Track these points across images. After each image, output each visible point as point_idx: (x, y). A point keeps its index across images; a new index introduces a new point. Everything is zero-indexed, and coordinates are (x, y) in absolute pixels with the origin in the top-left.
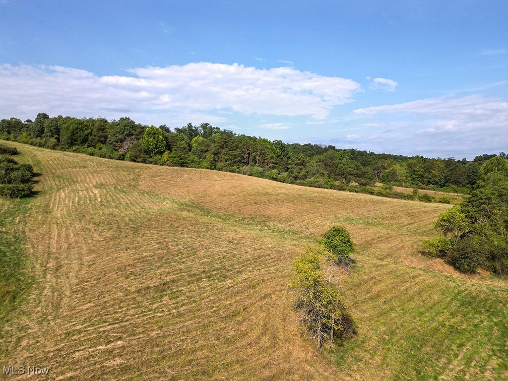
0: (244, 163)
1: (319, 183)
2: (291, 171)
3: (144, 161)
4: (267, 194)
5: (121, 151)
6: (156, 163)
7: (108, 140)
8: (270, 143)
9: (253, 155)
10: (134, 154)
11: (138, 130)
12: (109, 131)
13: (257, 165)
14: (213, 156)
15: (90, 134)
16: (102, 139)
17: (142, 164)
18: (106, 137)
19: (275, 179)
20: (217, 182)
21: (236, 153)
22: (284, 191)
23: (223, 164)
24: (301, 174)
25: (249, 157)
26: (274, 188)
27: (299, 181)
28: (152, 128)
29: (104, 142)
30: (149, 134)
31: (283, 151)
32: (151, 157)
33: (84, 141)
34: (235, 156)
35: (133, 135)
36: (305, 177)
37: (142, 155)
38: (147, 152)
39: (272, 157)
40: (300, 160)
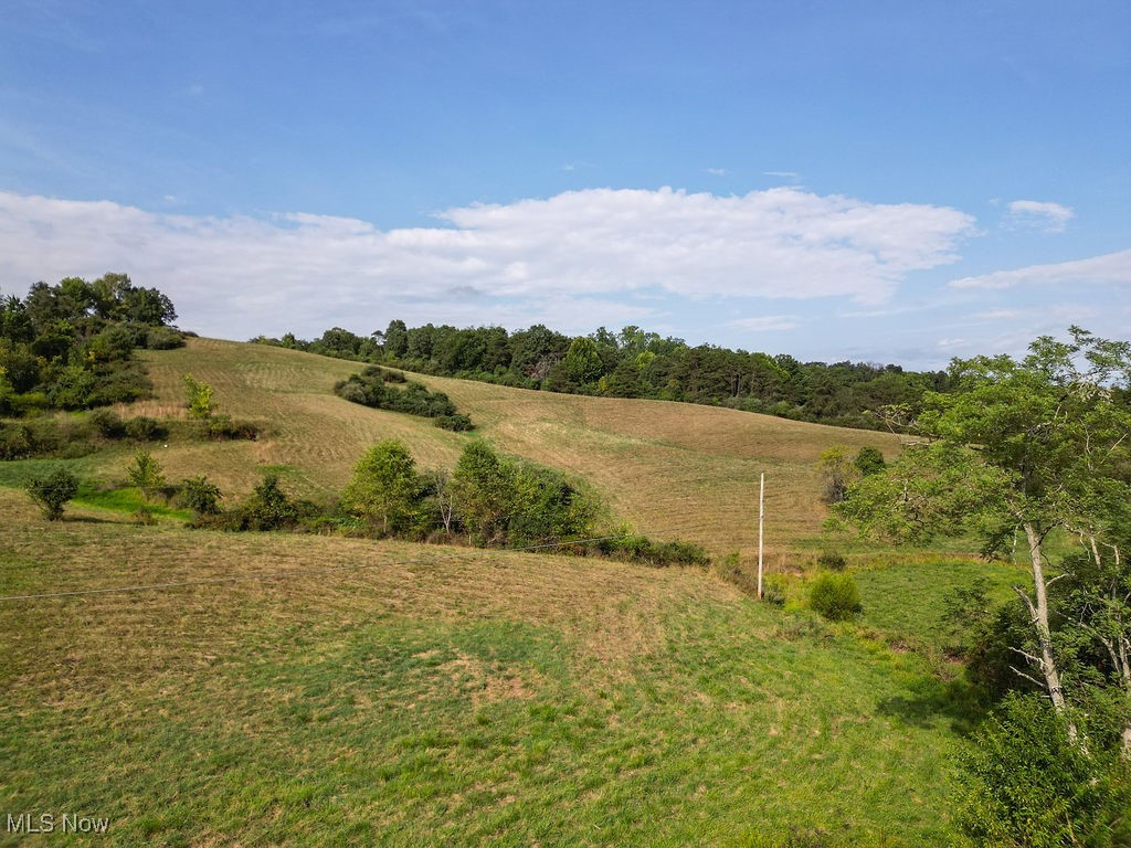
0: (730, 391)
1: (859, 422)
2: (811, 404)
3: (571, 392)
4: (773, 432)
5: (534, 378)
6: (589, 394)
7: (513, 360)
8: (770, 359)
9: (745, 378)
10: (557, 381)
11: (558, 344)
12: (512, 346)
13: (752, 394)
14: (678, 382)
15: (485, 351)
16: (503, 359)
17: (569, 395)
18: (509, 357)
19: (783, 416)
20: (694, 418)
21: (717, 375)
22: (799, 429)
23: (695, 393)
24: (828, 408)
25: (737, 383)
26: (784, 426)
27: (824, 419)
28: (581, 340)
29: (507, 364)
30: (576, 350)
31: (794, 373)
32: (580, 385)
33: (476, 362)
34: (717, 381)
35: (549, 351)
36: (833, 414)
37: (568, 383)
38: (575, 378)
39: (777, 382)
40: (824, 385)
